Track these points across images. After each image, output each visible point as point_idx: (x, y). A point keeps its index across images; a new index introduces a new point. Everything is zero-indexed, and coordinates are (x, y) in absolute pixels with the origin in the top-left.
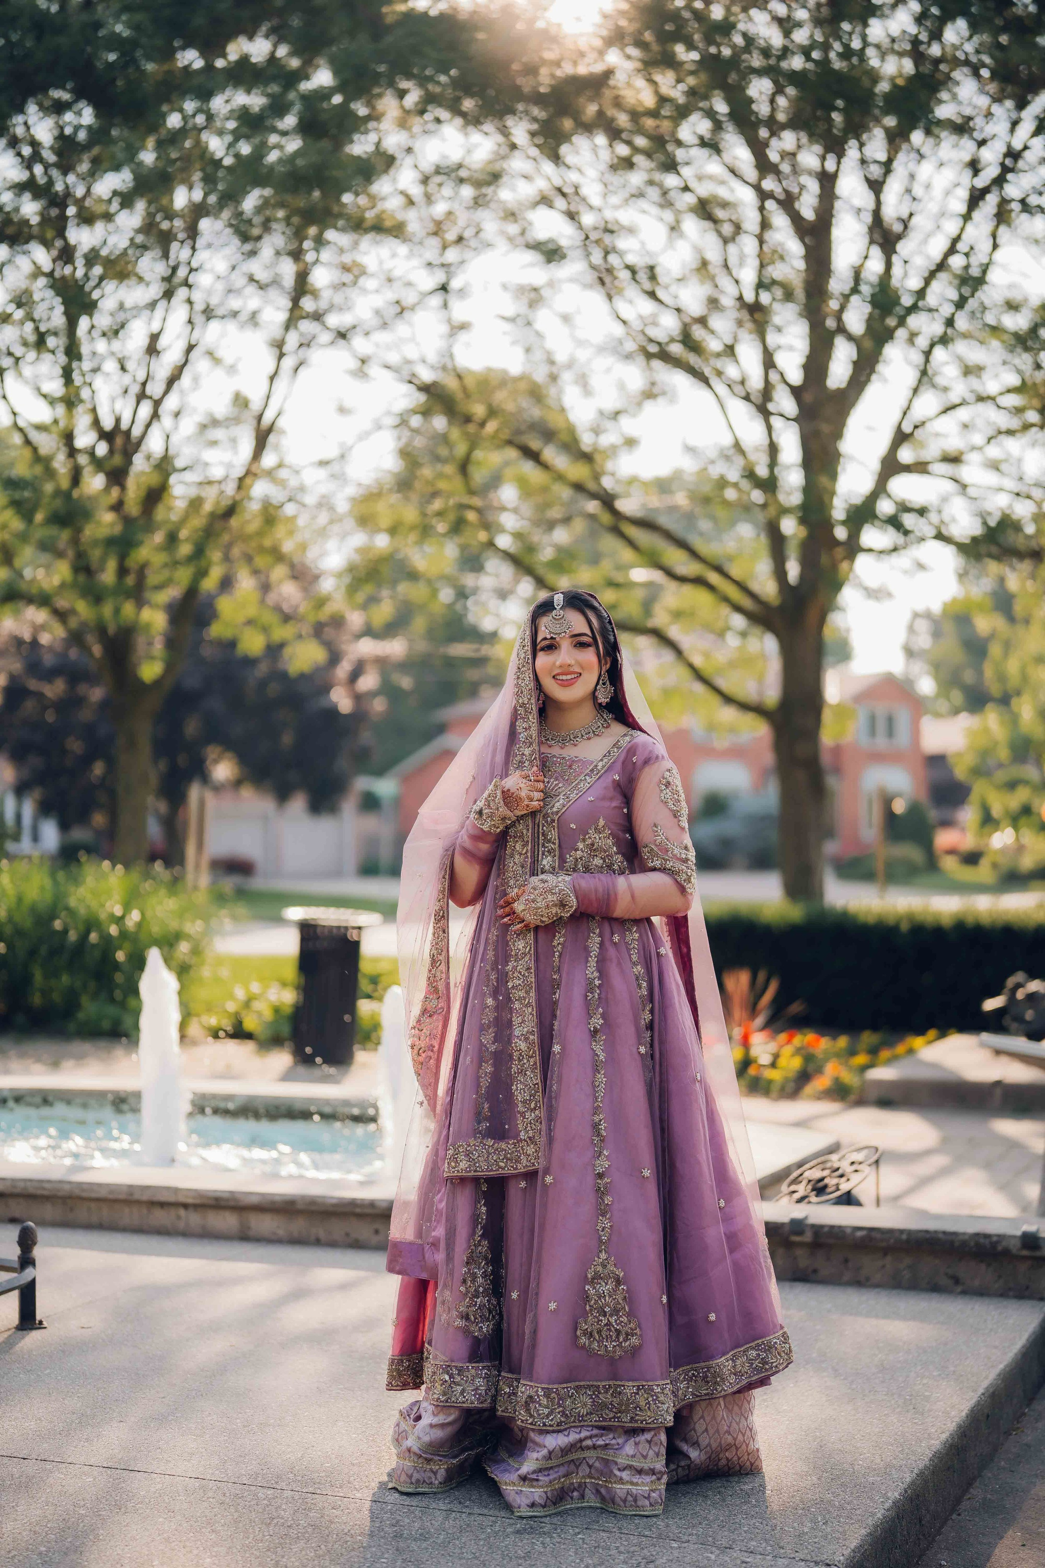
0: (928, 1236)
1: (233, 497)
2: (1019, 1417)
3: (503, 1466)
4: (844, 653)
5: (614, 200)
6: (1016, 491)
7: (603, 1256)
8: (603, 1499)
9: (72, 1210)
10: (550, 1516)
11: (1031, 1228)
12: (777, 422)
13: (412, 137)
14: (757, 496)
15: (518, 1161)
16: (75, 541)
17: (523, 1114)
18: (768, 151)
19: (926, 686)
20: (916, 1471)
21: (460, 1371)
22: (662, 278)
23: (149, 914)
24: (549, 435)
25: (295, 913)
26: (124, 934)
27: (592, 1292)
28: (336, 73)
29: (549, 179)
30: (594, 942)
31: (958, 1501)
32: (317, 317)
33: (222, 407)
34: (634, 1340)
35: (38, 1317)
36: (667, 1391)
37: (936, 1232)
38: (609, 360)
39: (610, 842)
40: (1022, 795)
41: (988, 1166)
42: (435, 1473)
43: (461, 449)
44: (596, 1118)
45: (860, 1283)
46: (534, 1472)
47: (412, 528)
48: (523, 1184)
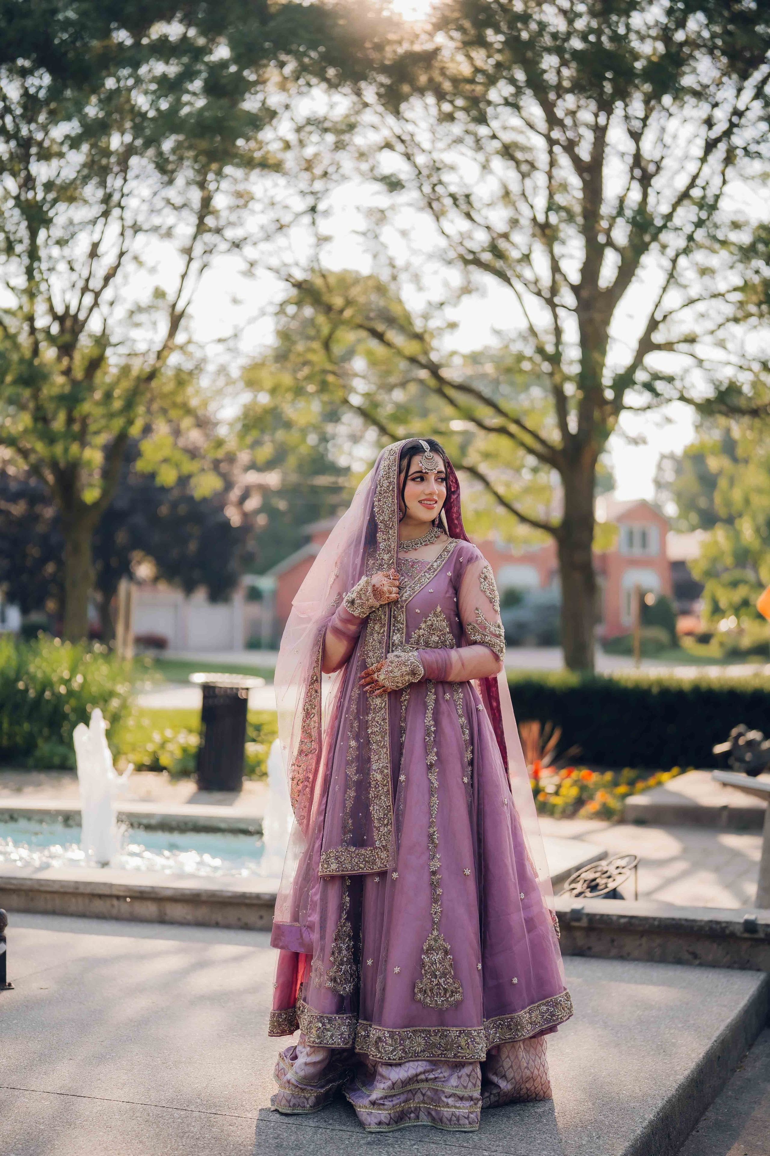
0: (674, 922)
1: (154, 366)
2: (742, 1058)
3: (358, 1093)
4: (610, 486)
5: (440, 145)
6: (740, 364)
7: (435, 933)
8: (433, 1119)
9: (32, 899)
10: (392, 1131)
11: (751, 917)
12: (561, 312)
13: (290, 96)
14: (546, 367)
15: (374, 863)
16: (35, 396)
17: (378, 829)
18: (555, 110)
19: (671, 509)
20: (666, 1099)
21: (330, 1020)
22: (476, 204)
23: (89, 678)
24: (391, 321)
25: (200, 678)
26: (71, 693)
27: (427, 960)
28: (232, 48)
29: (391, 129)
30: (431, 698)
31: (697, 1121)
32: (218, 231)
33: (145, 297)
34: (458, 996)
35: (8, 980)
36: (481, 1035)
37: (680, 919)
38: (437, 265)
39: (444, 624)
40: (742, 592)
41: (717, 870)
42: (307, 1099)
43: (325, 330)
44: (431, 830)
45: (623, 957)
46: (381, 1098)
47: (288, 390)
48: (377, 879)
